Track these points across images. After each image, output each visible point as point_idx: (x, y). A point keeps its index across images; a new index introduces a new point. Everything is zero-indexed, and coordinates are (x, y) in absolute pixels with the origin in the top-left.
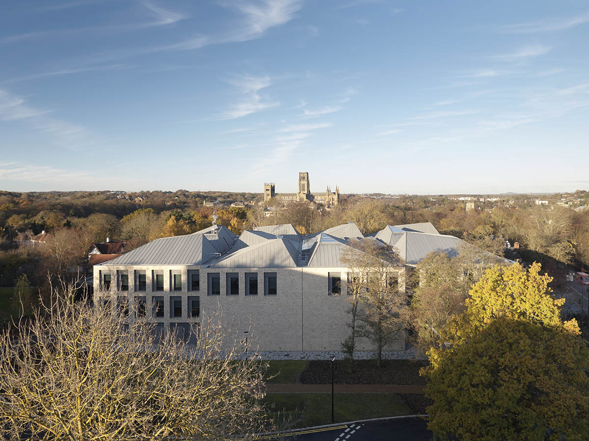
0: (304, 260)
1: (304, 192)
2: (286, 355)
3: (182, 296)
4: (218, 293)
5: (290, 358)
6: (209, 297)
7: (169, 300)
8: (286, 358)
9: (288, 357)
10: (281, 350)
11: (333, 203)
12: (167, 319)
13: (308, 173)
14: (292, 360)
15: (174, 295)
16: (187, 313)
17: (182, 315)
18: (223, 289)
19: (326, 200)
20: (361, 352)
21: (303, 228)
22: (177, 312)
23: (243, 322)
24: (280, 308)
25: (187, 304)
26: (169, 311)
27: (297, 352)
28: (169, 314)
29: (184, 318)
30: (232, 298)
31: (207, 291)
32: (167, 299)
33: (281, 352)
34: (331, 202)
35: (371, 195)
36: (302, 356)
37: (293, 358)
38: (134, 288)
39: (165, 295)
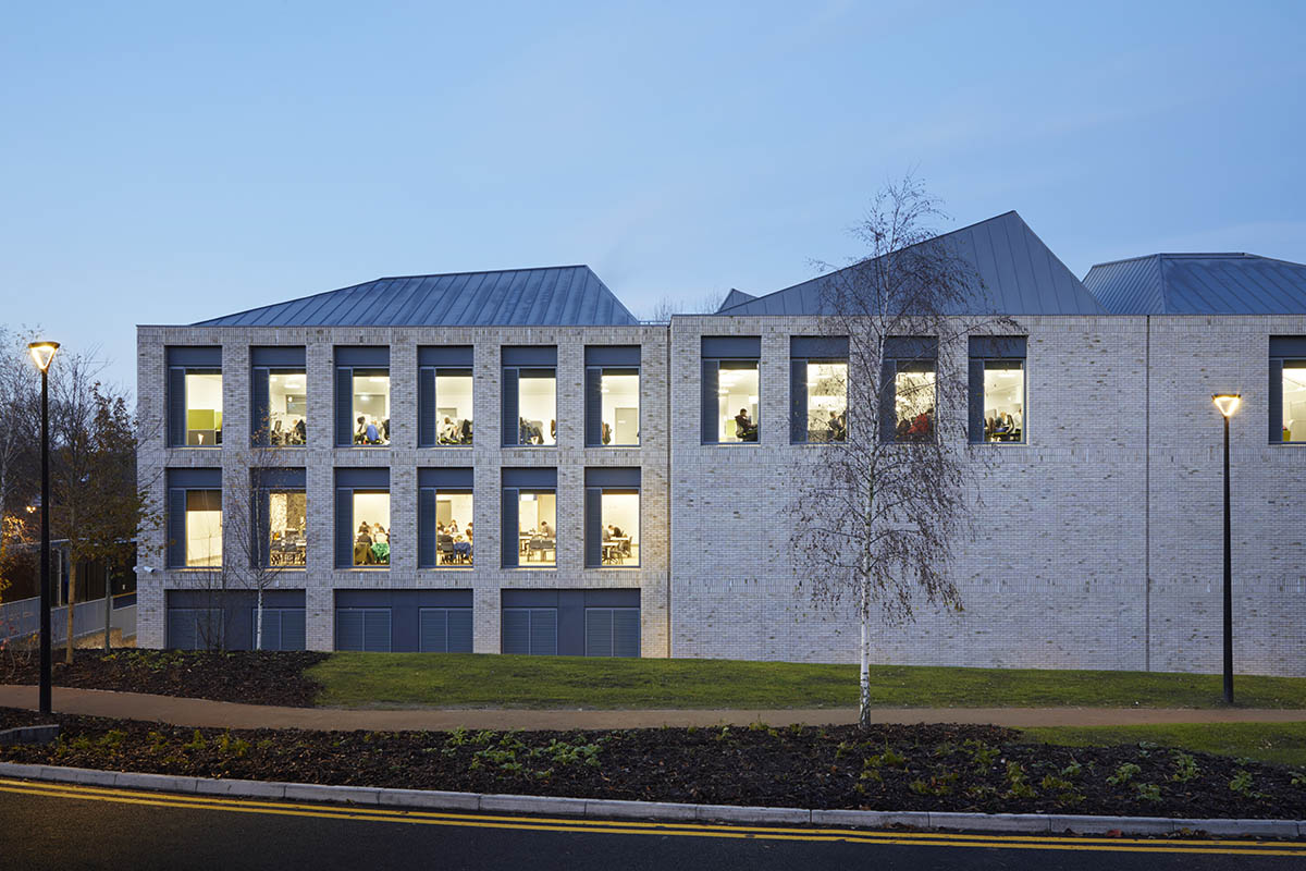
3: (561, 468)
6: (706, 452)
7: (498, 486)
12: (486, 573)
15: (520, 463)
16: (581, 545)
18: (776, 412)
25: (581, 501)
26: (498, 535)
28: (498, 546)
29: (568, 566)
30: (818, 454)
31: (698, 422)
38: (330, 430)
39: (477, 463)
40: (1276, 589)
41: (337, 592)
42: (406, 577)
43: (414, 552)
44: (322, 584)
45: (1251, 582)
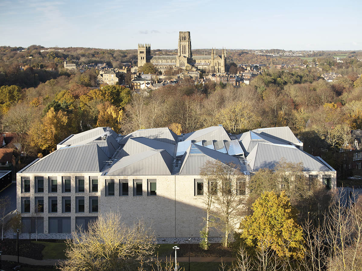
0: (177, 167)
1: (185, 55)
2: (163, 240)
3: (85, 197)
4: (113, 194)
5: (166, 243)
6: (106, 198)
7: (75, 200)
8: (164, 242)
9: (165, 242)
10: (160, 236)
11: (218, 68)
12: (73, 214)
13: (189, 32)
14: (168, 244)
15: (78, 196)
16: (89, 209)
17: (85, 211)
18: (117, 191)
19: (211, 65)
20: (219, 238)
21: (179, 125)
22: (81, 208)
23: (132, 216)
24: (159, 206)
25: (89, 202)
26: (75, 208)
27: (172, 238)
28: (75, 210)
29: (86, 213)
30: (123, 198)
31: (105, 193)
32: (73, 198)
33: (160, 238)
34: (216, 67)
35: (267, 51)
36: (175, 241)
37: (168, 243)
38: (48, 190)
39: (72, 196)
40: (195, 219)
41: (49, 217)
42: (60, 215)
43: (61, 211)
44: (47, 216)
45: (192, 218)
